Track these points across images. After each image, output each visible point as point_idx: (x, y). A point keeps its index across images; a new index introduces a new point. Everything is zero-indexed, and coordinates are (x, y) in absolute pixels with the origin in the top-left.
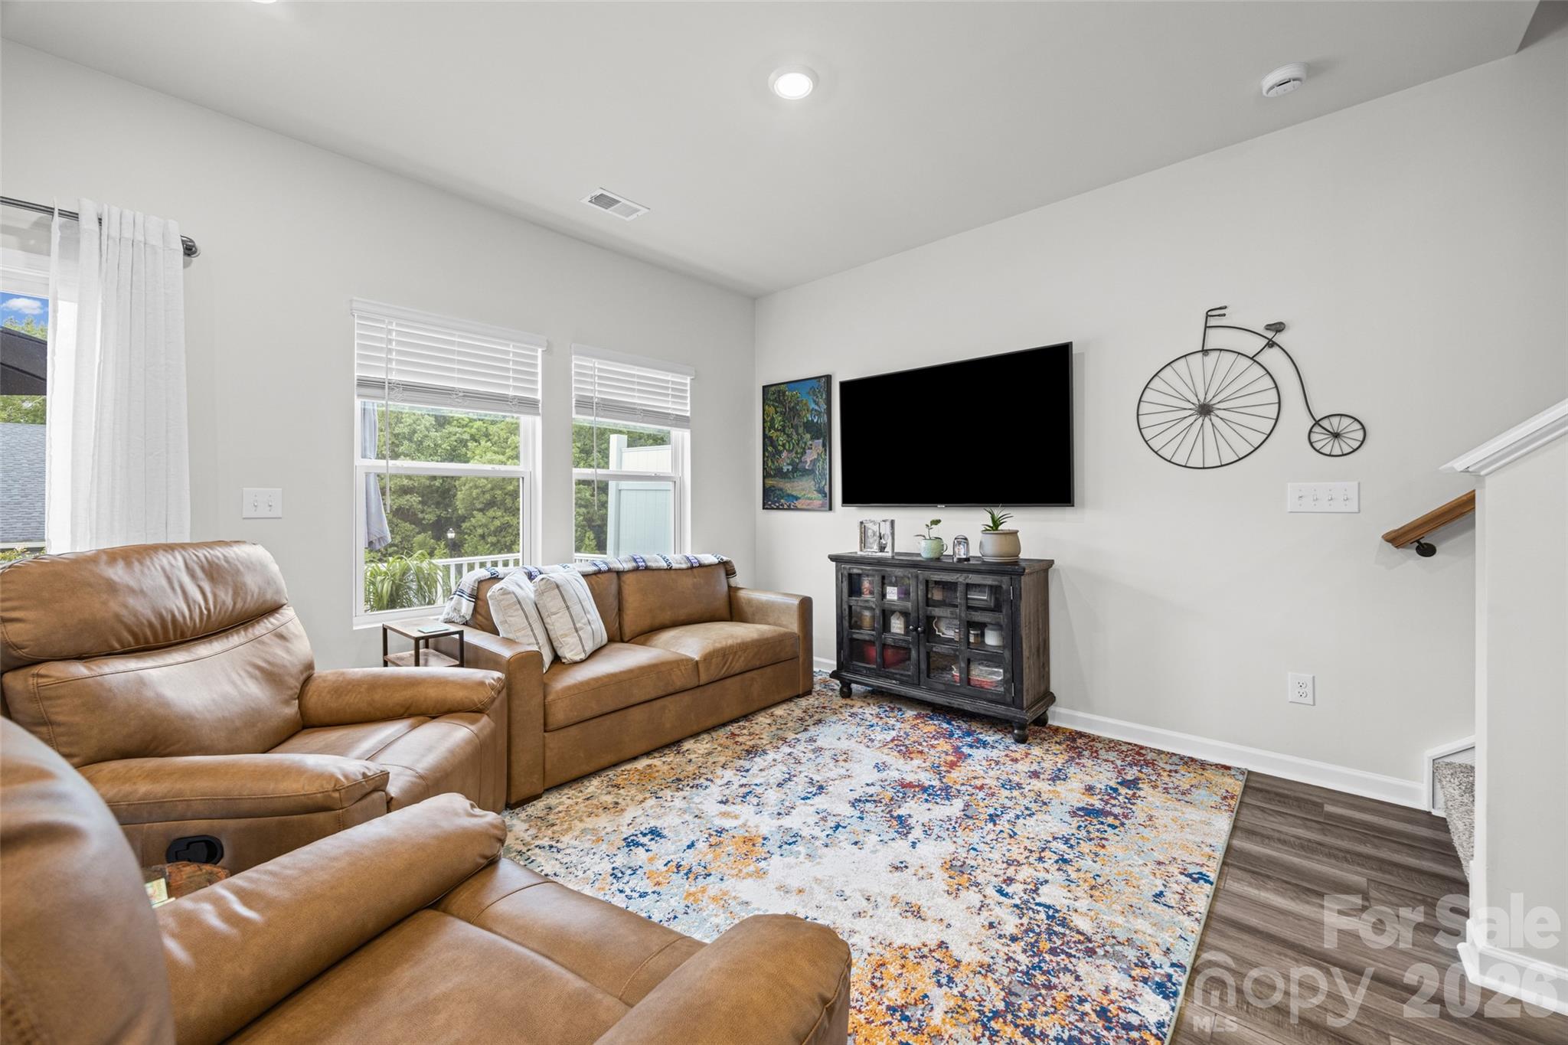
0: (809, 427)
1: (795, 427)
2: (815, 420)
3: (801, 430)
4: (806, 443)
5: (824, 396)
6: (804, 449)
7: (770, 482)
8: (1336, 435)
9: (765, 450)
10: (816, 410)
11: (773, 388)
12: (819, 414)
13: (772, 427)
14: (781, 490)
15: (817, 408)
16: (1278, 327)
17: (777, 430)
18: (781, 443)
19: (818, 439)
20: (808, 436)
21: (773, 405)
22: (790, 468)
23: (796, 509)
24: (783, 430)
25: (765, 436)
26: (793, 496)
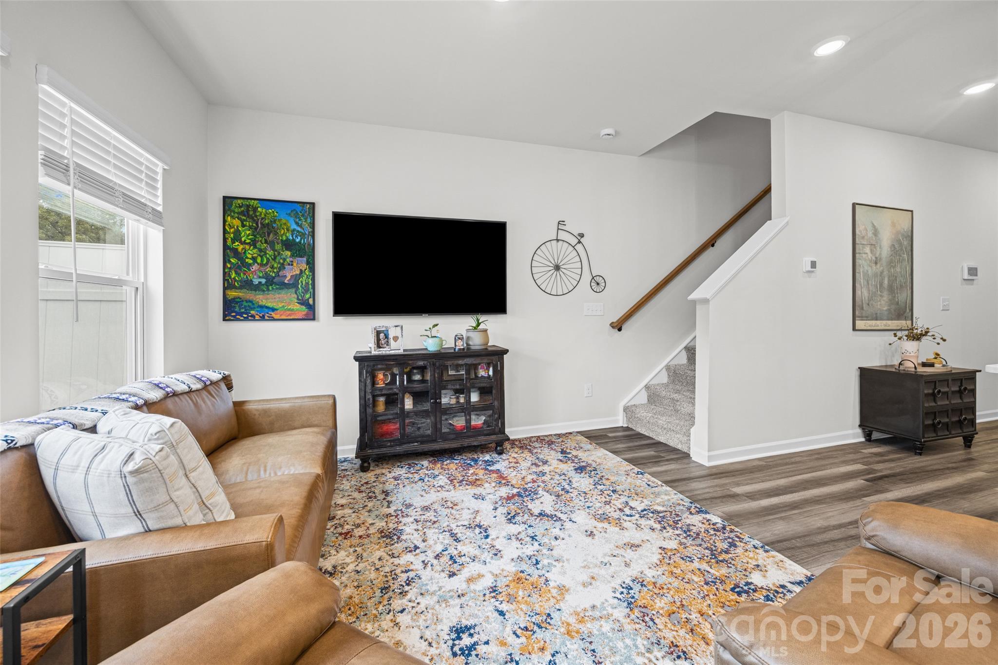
0: (288, 245)
1: (272, 244)
2: (298, 240)
3: (278, 247)
4: (284, 260)
5: (309, 221)
6: (283, 264)
7: (232, 294)
8: (598, 284)
9: (225, 260)
10: (298, 231)
11: (239, 201)
12: (303, 235)
13: (237, 237)
14: (251, 302)
15: (299, 229)
16: (582, 235)
17: (244, 243)
18: (250, 256)
19: (301, 257)
20: (288, 253)
21: (238, 218)
22: (263, 281)
23: (273, 319)
24: (253, 243)
25: (225, 247)
26: (267, 307)
